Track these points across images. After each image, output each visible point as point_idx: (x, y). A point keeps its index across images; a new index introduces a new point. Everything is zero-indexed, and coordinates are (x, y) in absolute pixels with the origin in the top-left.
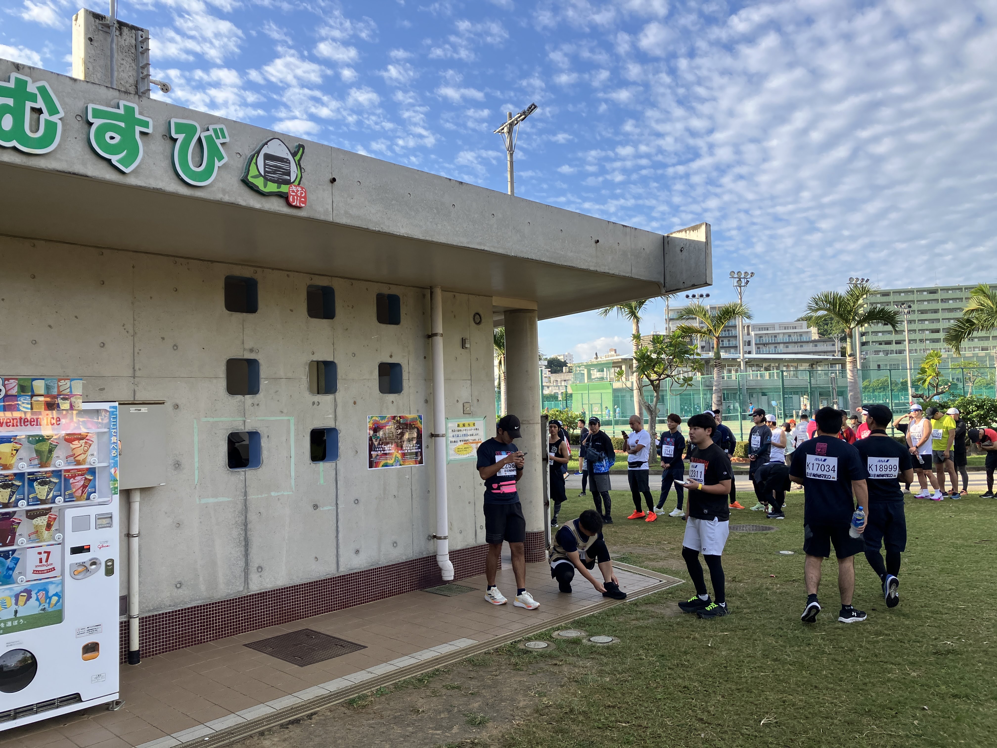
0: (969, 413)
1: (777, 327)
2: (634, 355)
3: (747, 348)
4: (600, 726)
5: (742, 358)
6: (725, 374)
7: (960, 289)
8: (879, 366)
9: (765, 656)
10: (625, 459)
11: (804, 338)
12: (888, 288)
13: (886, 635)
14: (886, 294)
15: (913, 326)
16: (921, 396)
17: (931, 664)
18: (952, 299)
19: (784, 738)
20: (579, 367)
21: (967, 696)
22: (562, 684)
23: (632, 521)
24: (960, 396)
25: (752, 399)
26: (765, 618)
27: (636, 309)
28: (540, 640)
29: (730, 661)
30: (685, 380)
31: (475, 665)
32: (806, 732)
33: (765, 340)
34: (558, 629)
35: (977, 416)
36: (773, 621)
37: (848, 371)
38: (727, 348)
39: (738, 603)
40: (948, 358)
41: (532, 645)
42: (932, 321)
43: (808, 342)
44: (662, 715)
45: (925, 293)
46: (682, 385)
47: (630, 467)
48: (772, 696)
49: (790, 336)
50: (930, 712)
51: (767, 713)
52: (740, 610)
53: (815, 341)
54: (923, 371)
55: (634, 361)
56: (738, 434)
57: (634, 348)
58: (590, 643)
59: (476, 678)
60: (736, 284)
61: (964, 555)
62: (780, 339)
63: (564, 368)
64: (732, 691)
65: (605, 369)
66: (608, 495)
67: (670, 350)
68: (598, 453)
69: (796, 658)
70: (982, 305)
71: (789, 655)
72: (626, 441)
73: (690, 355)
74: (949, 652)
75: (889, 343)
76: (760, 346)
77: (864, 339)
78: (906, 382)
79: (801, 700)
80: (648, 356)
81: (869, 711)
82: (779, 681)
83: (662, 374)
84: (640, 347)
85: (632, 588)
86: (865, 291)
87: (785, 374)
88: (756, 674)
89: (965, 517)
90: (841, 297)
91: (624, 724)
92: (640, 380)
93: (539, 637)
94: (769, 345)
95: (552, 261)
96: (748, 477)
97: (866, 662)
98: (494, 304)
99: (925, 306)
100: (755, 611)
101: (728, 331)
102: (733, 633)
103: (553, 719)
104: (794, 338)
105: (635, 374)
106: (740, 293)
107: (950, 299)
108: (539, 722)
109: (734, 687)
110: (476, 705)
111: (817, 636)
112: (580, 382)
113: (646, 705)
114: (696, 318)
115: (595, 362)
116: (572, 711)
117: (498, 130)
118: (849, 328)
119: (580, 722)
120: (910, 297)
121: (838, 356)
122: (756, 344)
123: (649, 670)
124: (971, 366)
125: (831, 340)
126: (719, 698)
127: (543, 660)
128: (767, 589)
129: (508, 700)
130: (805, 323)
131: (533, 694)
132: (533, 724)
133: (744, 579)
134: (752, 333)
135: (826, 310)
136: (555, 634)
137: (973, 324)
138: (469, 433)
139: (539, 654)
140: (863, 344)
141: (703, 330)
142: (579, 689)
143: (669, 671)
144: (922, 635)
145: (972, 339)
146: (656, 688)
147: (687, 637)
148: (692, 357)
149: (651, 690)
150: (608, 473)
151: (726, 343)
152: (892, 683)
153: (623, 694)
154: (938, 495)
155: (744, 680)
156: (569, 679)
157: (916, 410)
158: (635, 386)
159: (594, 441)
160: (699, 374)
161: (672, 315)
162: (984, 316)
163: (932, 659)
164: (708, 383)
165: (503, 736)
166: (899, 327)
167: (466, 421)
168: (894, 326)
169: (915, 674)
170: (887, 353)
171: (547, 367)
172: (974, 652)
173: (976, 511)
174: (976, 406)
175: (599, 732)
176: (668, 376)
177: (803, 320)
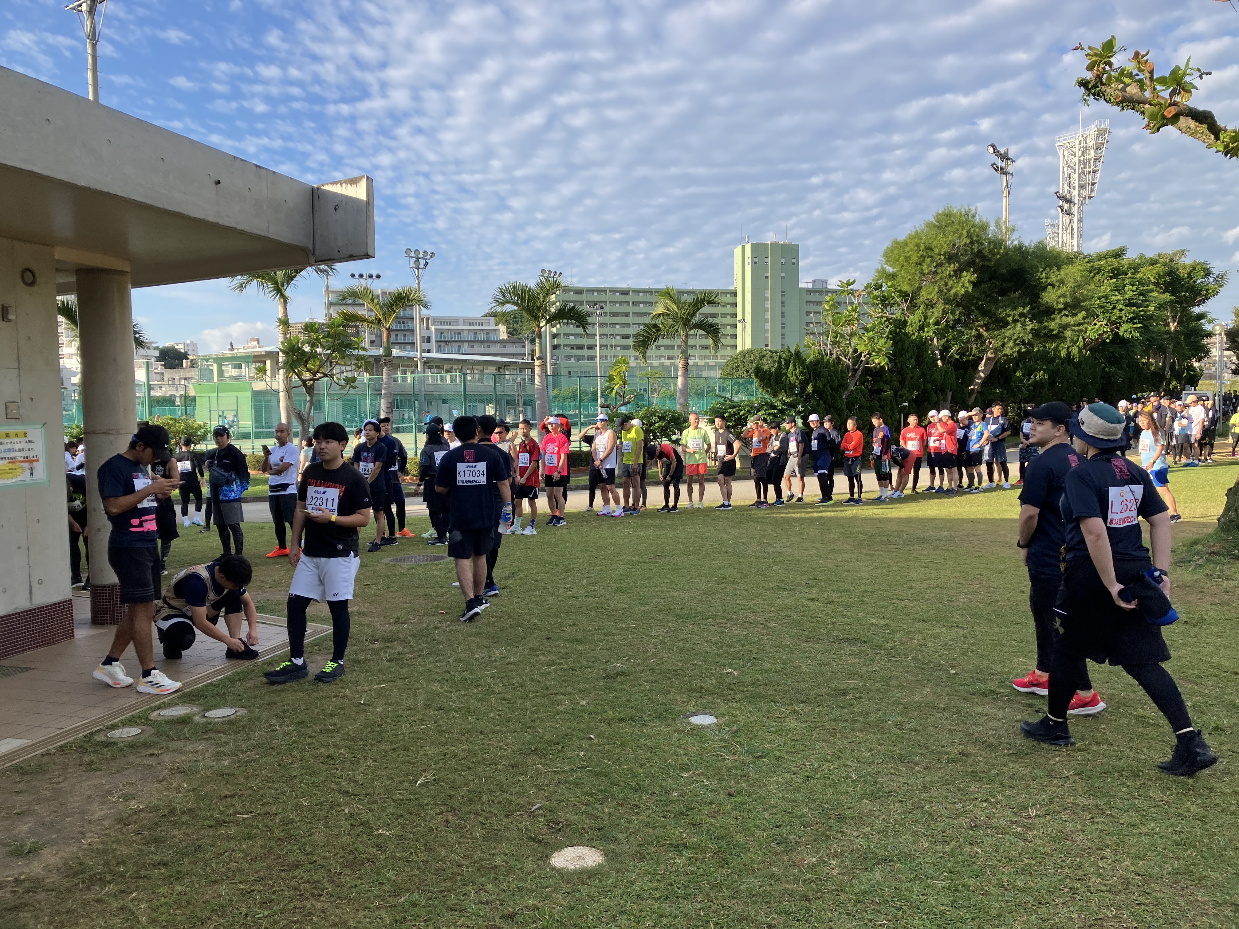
0: (651, 425)
1: (461, 321)
2: (280, 346)
3: (426, 346)
4: (212, 823)
5: (419, 356)
6: (399, 375)
7: (650, 292)
8: (570, 373)
9: (427, 706)
10: (265, 481)
11: (492, 337)
12: (581, 285)
13: (559, 664)
14: (579, 292)
15: (606, 330)
16: (608, 406)
17: (600, 690)
18: (643, 303)
19: (442, 795)
20: (207, 360)
21: (632, 719)
22: (160, 778)
23: (272, 560)
24: (644, 406)
25: (430, 407)
26: (430, 662)
27: (283, 286)
28: (130, 726)
29: (386, 717)
30: (347, 380)
31: (25, 773)
32: (466, 785)
33: (448, 336)
34: (159, 707)
35: (659, 427)
36: (439, 665)
37: (536, 376)
38: (402, 345)
39: (400, 648)
40: (636, 367)
41: (116, 734)
42: (623, 325)
43: (495, 342)
44: (296, 796)
45: (617, 294)
46: (343, 387)
47: (271, 492)
48: (431, 751)
49: (475, 334)
50: (595, 741)
51: (425, 771)
52: (401, 656)
53: (503, 342)
54: (611, 379)
55: (281, 354)
56: (412, 449)
57: (281, 337)
58: (204, 720)
59: (25, 791)
60: (412, 265)
61: (638, 572)
62: (464, 336)
63: (184, 361)
64: (386, 752)
65: (243, 366)
66: (239, 528)
67: (328, 341)
68: (226, 474)
69: (462, 703)
70: (668, 309)
71: (454, 702)
72: (267, 459)
73: (354, 349)
74: (618, 674)
75: (580, 347)
76: (441, 344)
77: (556, 341)
78: (597, 391)
79: (464, 750)
80: (299, 349)
81: (536, 749)
82: (441, 732)
83: (318, 372)
84: (288, 336)
85: (266, 644)
86: (556, 285)
87: (469, 378)
88: (415, 728)
89: (642, 532)
90: (530, 289)
91: (245, 816)
92: (288, 379)
93: (130, 722)
94: (453, 344)
95: (150, 202)
96: (421, 499)
97: (536, 696)
98: (57, 257)
99: (617, 308)
100: (420, 656)
101: (404, 323)
102: (391, 684)
103: (143, 827)
104: (481, 337)
105: (281, 371)
106: (418, 277)
107: (640, 303)
108: (123, 834)
109: (388, 747)
110: (25, 828)
111: (487, 676)
112: (208, 381)
113: (276, 786)
114: (364, 305)
115: (228, 353)
116: (172, 812)
117: (71, 6)
118: (538, 326)
119: (183, 824)
120: (603, 298)
121: (528, 360)
122: (436, 341)
123: (283, 743)
124: (657, 375)
125: (521, 341)
126: (370, 763)
127: (134, 750)
128: (436, 628)
129: (75, 813)
130: (492, 320)
131: (115, 799)
132: (113, 839)
133: (409, 619)
134: (433, 328)
135: (516, 304)
136: (154, 715)
137: (659, 330)
138: (17, 447)
139: (127, 744)
140: (555, 347)
141: (370, 319)
142: (184, 781)
143: (309, 741)
144: (593, 660)
145: (659, 347)
146: (291, 763)
147: (334, 697)
148: (355, 352)
149: (284, 766)
150: (239, 500)
151: (401, 338)
152: (561, 715)
153: (247, 778)
154: (619, 511)
155: (401, 737)
156: (171, 770)
157: (602, 420)
158: (282, 387)
159: (220, 458)
160: (366, 376)
161: (332, 298)
162: (670, 322)
163: (602, 683)
164: (377, 387)
165: (66, 864)
166: (590, 330)
167: (12, 429)
168: (584, 328)
169: (584, 703)
170: (578, 358)
171: (158, 359)
172: (642, 671)
173: (653, 526)
174: (659, 417)
175: (211, 832)
176: (325, 375)
177: (490, 316)
